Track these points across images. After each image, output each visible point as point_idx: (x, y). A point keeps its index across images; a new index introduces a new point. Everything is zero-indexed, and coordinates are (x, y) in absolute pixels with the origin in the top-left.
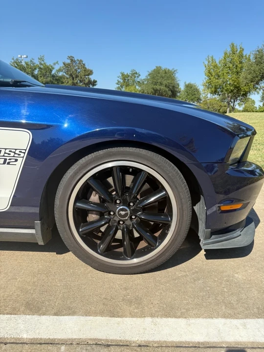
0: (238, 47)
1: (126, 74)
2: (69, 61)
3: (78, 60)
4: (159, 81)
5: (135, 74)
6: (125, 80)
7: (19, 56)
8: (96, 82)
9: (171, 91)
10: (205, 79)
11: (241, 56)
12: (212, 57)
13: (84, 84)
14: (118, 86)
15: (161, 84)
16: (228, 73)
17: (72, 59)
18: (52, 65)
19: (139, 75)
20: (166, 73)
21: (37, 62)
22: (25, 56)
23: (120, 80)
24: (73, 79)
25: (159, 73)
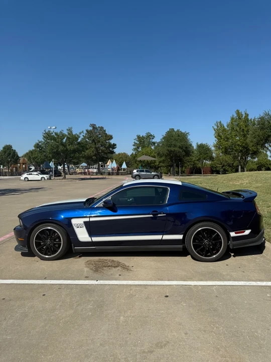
0: (243, 113)
1: (141, 136)
2: (91, 128)
3: (99, 127)
4: (173, 143)
5: (150, 136)
6: (141, 141)
7: (49, 127)
8: (116, 145)
9: (185, 151)
10: (216, 141)
11: (246, 120)
12: (220, 122)
13: (105, 147)
14: (135, 147)
15: (175, 146)
16: (236, 135)
17: (93, 126)
18: (78, 134)
19: (154, 137)
20: (179, 136)
21: (66, 132)
22: (54, 127)
23: (136, 142)
24: (95, 144)
25: (173, 136)
